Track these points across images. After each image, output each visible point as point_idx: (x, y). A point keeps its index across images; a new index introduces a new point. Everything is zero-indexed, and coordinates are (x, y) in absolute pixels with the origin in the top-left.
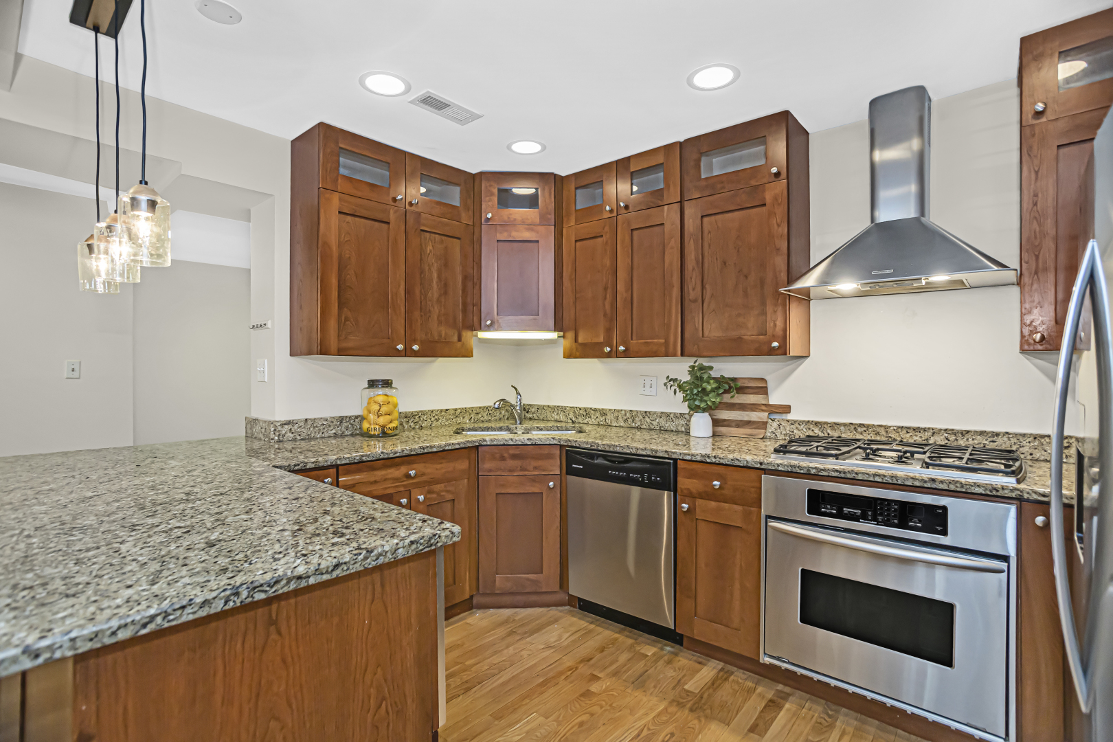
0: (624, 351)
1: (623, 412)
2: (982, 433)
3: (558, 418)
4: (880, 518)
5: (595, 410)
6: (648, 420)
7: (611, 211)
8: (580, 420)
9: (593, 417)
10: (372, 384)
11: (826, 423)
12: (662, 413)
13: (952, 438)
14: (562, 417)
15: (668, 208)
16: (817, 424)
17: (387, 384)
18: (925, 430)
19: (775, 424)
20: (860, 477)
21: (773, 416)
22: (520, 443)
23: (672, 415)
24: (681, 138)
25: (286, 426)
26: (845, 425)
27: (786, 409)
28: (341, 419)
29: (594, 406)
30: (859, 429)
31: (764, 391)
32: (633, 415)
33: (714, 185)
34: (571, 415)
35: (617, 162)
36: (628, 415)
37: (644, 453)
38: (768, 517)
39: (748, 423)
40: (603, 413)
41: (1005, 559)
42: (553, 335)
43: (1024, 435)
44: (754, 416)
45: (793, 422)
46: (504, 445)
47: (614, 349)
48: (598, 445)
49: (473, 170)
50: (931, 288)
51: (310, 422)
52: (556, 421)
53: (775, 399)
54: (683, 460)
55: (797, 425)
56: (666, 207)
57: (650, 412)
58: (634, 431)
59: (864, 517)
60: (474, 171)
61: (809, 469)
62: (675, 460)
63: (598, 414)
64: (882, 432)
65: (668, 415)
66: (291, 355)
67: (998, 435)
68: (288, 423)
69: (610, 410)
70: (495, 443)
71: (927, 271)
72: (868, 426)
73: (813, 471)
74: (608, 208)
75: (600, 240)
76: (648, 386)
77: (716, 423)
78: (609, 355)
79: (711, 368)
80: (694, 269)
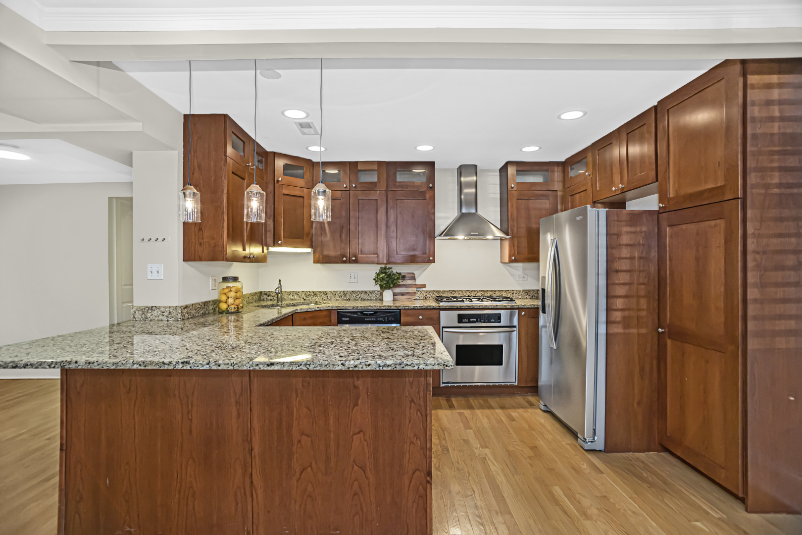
0: (354, 260)
1: (339, 292)
2: (492, 291)
4: (482, 321)
5: (320, 292)
6: (354, 295)
7: (346, 187)
8: (310, 298)
9: (318, 296)
11: (440, 291)
12: (362, 291)
13: (483, 293)
15: (380, 193)
16: (437, 291)
18: (475, 291)
19: (419, 293)
20: (475, 307)
21: (418, 289)
22: (314, 310)
23: (368, 292)
24: (387, 160)
25: (185, 309)
26: (447, 291)
27: (424, 286)
28: (205, 303)
29: (319, 290)
30: (453, 293)
31: (414, 278)
32: (345, 293)
33: (403, 185)
34: (303, 296)
35: (350, 163)
36: (342, 293)
37: (384, 308)
38: (443, 327)
39: (408, 293)
40: (325, 293)
41: (515, 327)
42: (309, 250)
43: (502, 291)
44: (410, 290)
45: (427, 291)
46: (306, 312)
47: (348, 259)
48: (358, 307)
49: (269, 149)
50: (487, 239)
51: (194, 306)
53: (418, 281)
54: (404, 309)
55: (428, 292)
56: (378, 191)
57: (355, 291)
58: (345, 301)
59: (477, 321)
61: (457, 306)
62: (400, 309)
63: (322, 294)
64: (461, 293)
65: (365, 292)
66: (184, 261)
67: (495, 291)
68: (186, 307)
69: (330, 291)
70: (302, 311)
71: (487, 235)
72: (455, 291)
73: (459, 307)
74: (345, 186)
75: (340, 201)
76: (353, 278)
77: (394, 294)
78: (345, 262)
79: (391, 268)
80: (393, 222)
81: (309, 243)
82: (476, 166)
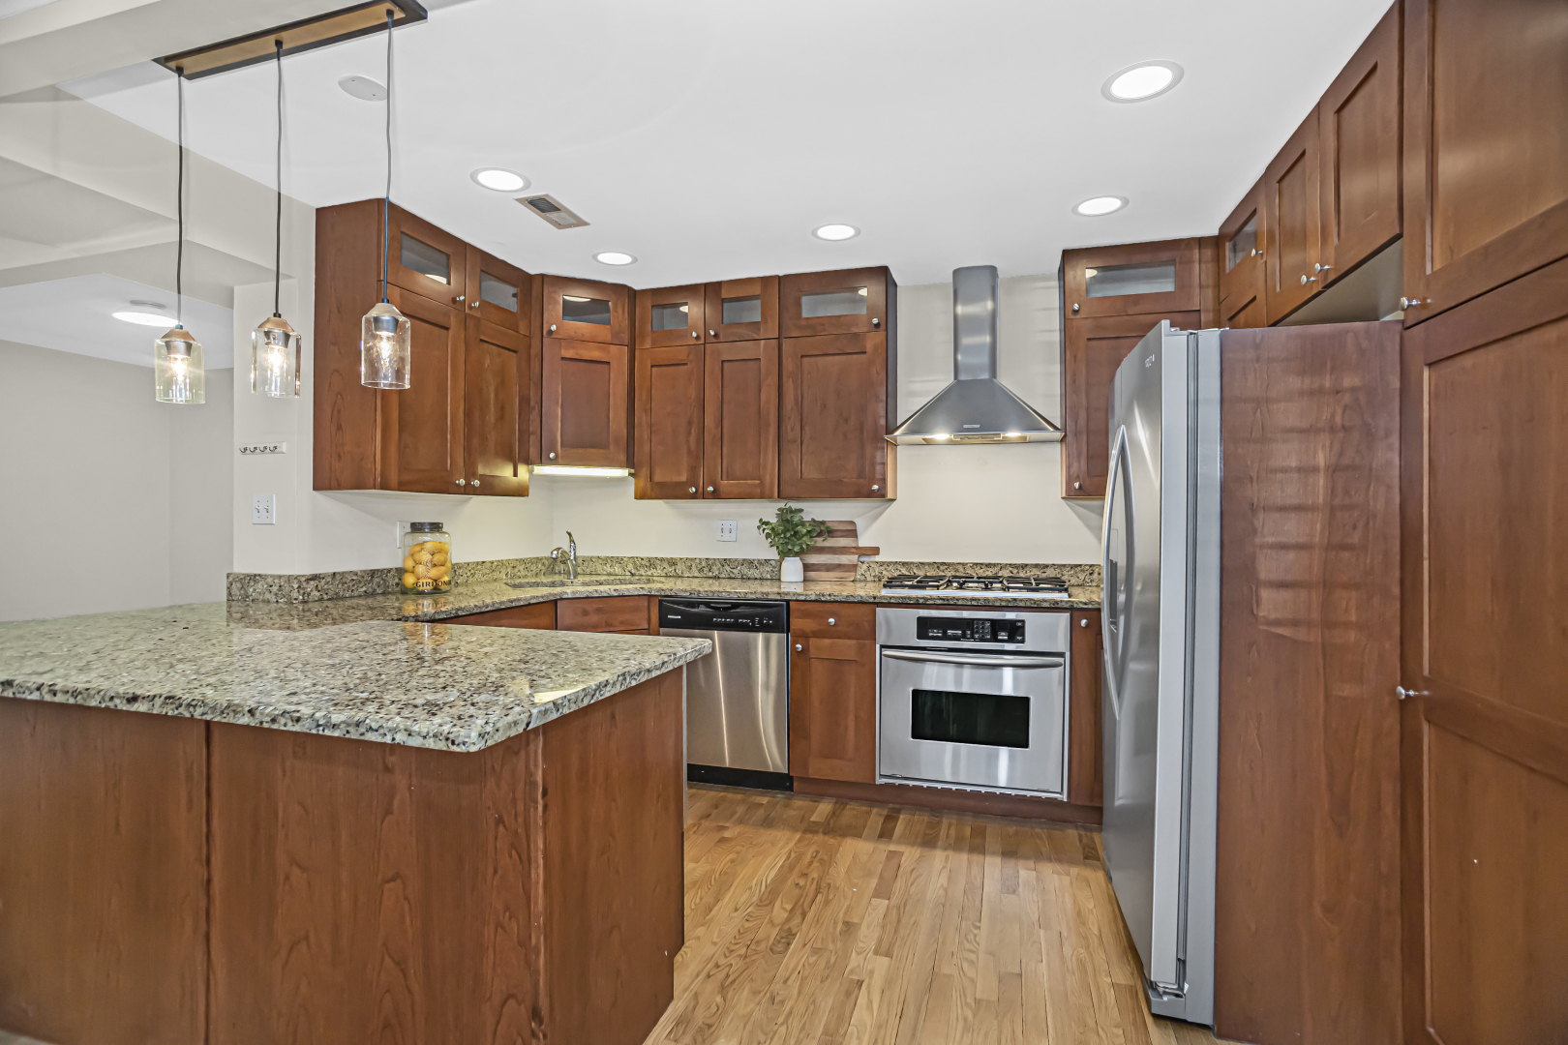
0: (714, 492)
1: (698, 561)
2: (1036, 566)
3: (612, 570)
4: (976, 636)
5: (662, 560)
6: (728, 569)
7: (698, 338)
8: (642, 572)
9: (658, 567)
10: (417, 528)
11: (913, 563)
12: (744, 560)
13: (1015, 571)
14: (617, 569)
15: (765, 345)
16: (904, 564)
17: (436, 527)
18: (995, 565)
19: (865, 567)
20: (960, 603)
21: (862, 559)
22: (606, 595)
23: (756, 562)
24: (781, 273)
25: (312, 582)
26: (929, 564)
27: (876, 551)
28: (373, 573)
29: (659, 556)
30: (942, 568)
31: (853, 533)
32: (709, 563)
33: (815, 327)
34: (631, 567)
35: (706, 285)
36: (704, 564)
37: (754, 597)
38: (882, 647)
39: (839, 567)
40: (672, 562)
41: (1061, 655)
42: (623, 472)
43: (1064, 566)
44: (845, 559)
45: (882, 564)
46: (587, 598)
47: (701, 490)
48: (699, 592)
49: (532, 269)
50: (1005, 442)
51: (338, 577)
52: (610, 574)
53: (864, 541)
54: (797, 600)
55: (885, 566)
56: (763, 342)
57: (730, 560)
58: (711, 581)
59: (964, 637)
60: (532, 271)
61: (917, 599)
62: (788, 601)
63: (665, 565)
64: (961, 568)
65: (751, 562)
66: (314, 489)
67: (1047, 566)
68: (315, 577)
69: (681, 559)
70: (577, 596)
71: (1004, 429)
72: (949, 565)
73: (921, 601)
74: (694, 334)
75: (685, 367)
76: (726, 531)
77: (807, 568)
78: (694, 496)
79: (801, 510)
80: (792, 409)
81: (623, 457)
82: (993, 270)
